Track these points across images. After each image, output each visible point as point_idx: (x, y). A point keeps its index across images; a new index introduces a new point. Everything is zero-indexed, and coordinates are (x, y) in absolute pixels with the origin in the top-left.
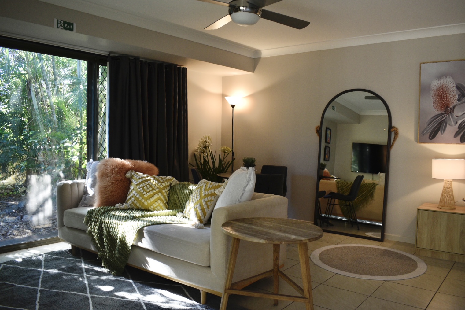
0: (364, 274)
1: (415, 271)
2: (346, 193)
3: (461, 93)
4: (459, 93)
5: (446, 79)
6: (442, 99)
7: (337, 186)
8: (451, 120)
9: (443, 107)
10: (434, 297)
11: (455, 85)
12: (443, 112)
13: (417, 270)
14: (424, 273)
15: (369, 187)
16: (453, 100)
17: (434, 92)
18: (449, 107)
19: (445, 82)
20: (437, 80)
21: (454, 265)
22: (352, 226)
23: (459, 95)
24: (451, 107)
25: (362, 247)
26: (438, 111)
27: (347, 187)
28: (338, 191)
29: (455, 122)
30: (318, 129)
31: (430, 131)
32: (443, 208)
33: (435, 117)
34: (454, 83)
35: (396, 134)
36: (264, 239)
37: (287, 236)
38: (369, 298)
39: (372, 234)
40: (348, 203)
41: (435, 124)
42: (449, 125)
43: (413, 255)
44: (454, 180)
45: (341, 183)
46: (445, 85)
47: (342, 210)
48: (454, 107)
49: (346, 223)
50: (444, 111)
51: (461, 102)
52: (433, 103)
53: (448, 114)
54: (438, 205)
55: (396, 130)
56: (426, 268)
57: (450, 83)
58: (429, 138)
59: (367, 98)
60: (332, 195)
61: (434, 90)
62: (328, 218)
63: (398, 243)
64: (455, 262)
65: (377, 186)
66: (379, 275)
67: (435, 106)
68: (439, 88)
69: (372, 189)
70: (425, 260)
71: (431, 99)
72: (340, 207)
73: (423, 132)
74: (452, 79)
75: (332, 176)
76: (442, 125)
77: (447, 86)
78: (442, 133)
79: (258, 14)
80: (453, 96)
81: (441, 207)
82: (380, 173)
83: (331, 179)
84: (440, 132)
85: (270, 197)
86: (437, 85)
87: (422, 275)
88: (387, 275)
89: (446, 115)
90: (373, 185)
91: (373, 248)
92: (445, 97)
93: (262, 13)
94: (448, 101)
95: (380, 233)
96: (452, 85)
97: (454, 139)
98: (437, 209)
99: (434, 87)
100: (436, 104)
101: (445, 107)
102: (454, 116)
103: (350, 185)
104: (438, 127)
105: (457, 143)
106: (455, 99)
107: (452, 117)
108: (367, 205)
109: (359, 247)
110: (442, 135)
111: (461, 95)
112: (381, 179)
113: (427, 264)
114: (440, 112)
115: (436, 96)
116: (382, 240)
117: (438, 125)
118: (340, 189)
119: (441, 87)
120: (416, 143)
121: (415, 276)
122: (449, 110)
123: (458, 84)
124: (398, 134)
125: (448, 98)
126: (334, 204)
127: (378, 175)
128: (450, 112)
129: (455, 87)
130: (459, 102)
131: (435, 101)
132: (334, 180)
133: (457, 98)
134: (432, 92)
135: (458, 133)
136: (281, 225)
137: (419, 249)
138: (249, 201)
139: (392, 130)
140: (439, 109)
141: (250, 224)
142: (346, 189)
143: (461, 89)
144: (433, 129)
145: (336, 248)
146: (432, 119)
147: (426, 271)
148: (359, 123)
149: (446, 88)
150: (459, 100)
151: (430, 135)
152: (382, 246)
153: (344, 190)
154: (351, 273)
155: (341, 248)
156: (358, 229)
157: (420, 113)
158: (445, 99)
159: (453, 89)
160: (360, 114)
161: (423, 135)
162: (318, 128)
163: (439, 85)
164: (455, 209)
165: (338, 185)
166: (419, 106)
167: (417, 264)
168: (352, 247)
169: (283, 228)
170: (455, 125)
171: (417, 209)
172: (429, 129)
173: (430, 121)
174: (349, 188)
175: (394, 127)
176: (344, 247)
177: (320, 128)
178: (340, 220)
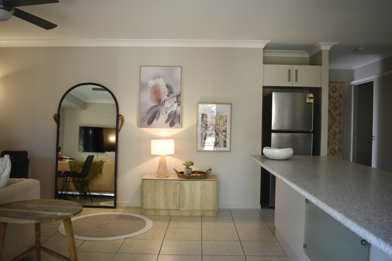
0: (107, 237)
1: (145, 227)
2: (78, 171)
3: (169, 90)
4: (168, 90)
5: (159, 80)
6: (156, 95)
7: (70, 166)
8: (162, 110)
9: (157, 101)
10: (163, 244)
11: (165, 85)
12: (157, 105)
13: (146, 226)
14: (152, 228)
15: (98, 164)
16: (164, 96)
17: (151, 89)
18: (161, 101)
19: (158, 81)
20: (152, 80)
21: (171, 218)
22: (86, 199)
23: (168, 92)
24: (163, 100)
25: (100, 215)
26: (153, 103)
27: (79, 166)
28: (71, 169)
29: (166, 112)
30: (56, 117)
31: (148, 119)
32: (161, 176)
33: (152, 108)
34: (165, 83)
35: (123, 121)
36: (35, 220)
37: (53, 214)
38: (116, 254)
39: (105, 204)
40: (81, 180)
41: (151, 114)
42: (162, 114)
43: (141, 215)
44: (167, 155)
45: (73, 163)
46: (158, 84)
47: (75, 186)
48: (165, 101)
49: (78, 197)
50: (158, 103)
51: (170, 97)
52: (150, 97)
53: (161, 106)
54: (156, 175)
55: (123, 118)
56: (153, 224)
57: (162, 82)
58: (148, 124)
59: (94, 89)
60: (67, 174)
61: (150, 87)
62: (65, 194)
63: (128, 207)
64: (171, 216)
65: (104, 163)
66: (120, 235)
67: (152, 100)
68: (154, 86)
69: (101, 165)
70: (150, 217)
71: (149, 94)
72: (74, 184)
73: (143, 119)
74: (164, 80)
75: (64, 157)
76: (157, 114)
77: (160, 85)
78: (157, 120)
79: (11, 12)
80: (164, 93)
81: (158, 176)
82: (106, 152)
83: (64, 160)
84: (155, 119)
85: (23, 181)
86: (152, 83)
87: (150, 229)
88: (126, 234)
89: (160, 107)
90: (101, 163)
91: (109, 215)
92: (158, 93)
93: (15, 12)
94: (161, 96)
95: (113, 202)
96: (163, 84)
97: (165, 124)
98: (156, 178)
99: (151, 85)
100: (153, 98)
101: (158, 100)
102: (165, 108)
103: (81, 164)
104: (154, 115)
105: (167, 128)
106: (165, 95)
107: (164, 108)
108: (97, 180)
109: (98, 216)
110: (157, 122)
111: (170, 92)
112: (107, 157)
113: (152, 221)
114: (155, 104)
115: (152, 92)
116: (115, 207)
117: (154, 114)
118: (73, 167)
119: (156, 85)
120: (138, 128)
121: (146, 231)
122: (161, 103)
123: (167, 84)
124: (124, 121)
125: (160, 94)
126: (69, 182)
127: (105, 153)
128: (162, 104)
129: (165, 86)
130: (168, 97)
131: (151, 96)
132: (67, 161)
133: (167, 94)
134: (149, 89)
135: (168, 120)
136: (44, 206)
137: (145, 210)
138: (5, 187)
139: (119, 117)
140: (154, 102)
141: (13, 208)
142: (78, 167)
143: (170, 88)
144: (150, 117)
145: (79, 219)
146: (149, 110)
147: (153, 226)
148: (85, 109)
149: (159, 86)
150: (168, 96)
151: (148, 121)
152: (116, 212)
153: (76, 168)
154: (98, 237)
155: (83, 218)
156: (92, 201)
157: (141, 105)
158: (158, 94)
159: (164, 87)
160: (86, 102)
161: (143, 122)
162: (55, 115)
163: (154, 84)
164: (168, 176)
165: (71, 164)
166: (140, 99)
167: (145, 221)
168: (92, 216)
169: (46, 208)
170: (166, 114)
171: (142, 179)
172: (147, 117)
173: (148, 111)
174: (81, 166)
175: (121, 115)
176: (85, 217)
177: (57, 115)
178: (73, 195)
